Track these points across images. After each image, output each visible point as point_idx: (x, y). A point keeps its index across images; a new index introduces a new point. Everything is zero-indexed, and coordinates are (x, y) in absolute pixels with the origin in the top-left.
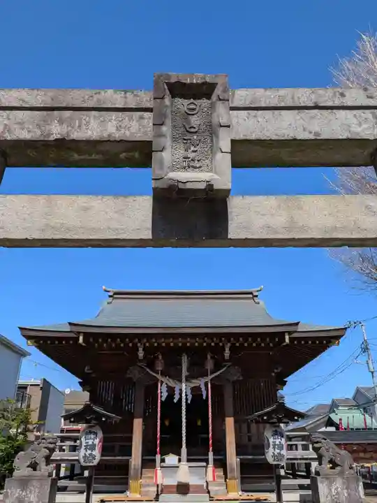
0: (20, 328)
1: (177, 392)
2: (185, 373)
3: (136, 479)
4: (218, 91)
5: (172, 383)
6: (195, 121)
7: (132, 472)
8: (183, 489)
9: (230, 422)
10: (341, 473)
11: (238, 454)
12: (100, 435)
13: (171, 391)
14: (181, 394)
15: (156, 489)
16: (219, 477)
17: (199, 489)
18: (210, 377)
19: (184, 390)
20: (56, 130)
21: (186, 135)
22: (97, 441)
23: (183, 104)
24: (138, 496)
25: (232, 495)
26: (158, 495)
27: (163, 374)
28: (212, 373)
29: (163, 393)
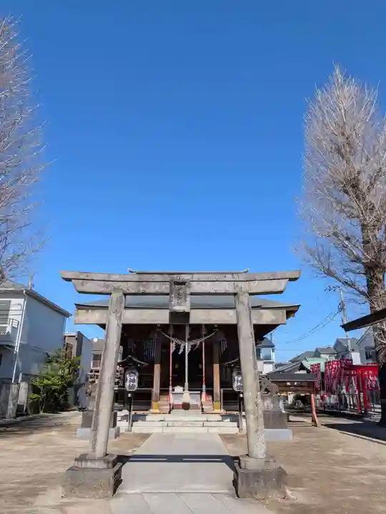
0: (76, 304)
1: (182, 347)
2: (187, 336)
3: (157, 401)
4: (187, 284)
5: (179, 342)
6: (181, 292)
7: (154, 397)
8: (186, 406)
9: (216, 367)
10: (271, 396)
11: (221, 387)
12: (137, 374)
13: (178, 347)
14: (184, 349)
15: (168, 407)
16: (209, 400)
17: (196, 407)
18: (203, 339)
19: (187, 346)
20: (141, 289)
21: (179, 296)
22: (136, 378)
23: (177, 286)
24: (158, 411)
25: (216, 411)
26: (170, 411)
27: (173, 337)
28: (206, 335)
29: (172, 348)
